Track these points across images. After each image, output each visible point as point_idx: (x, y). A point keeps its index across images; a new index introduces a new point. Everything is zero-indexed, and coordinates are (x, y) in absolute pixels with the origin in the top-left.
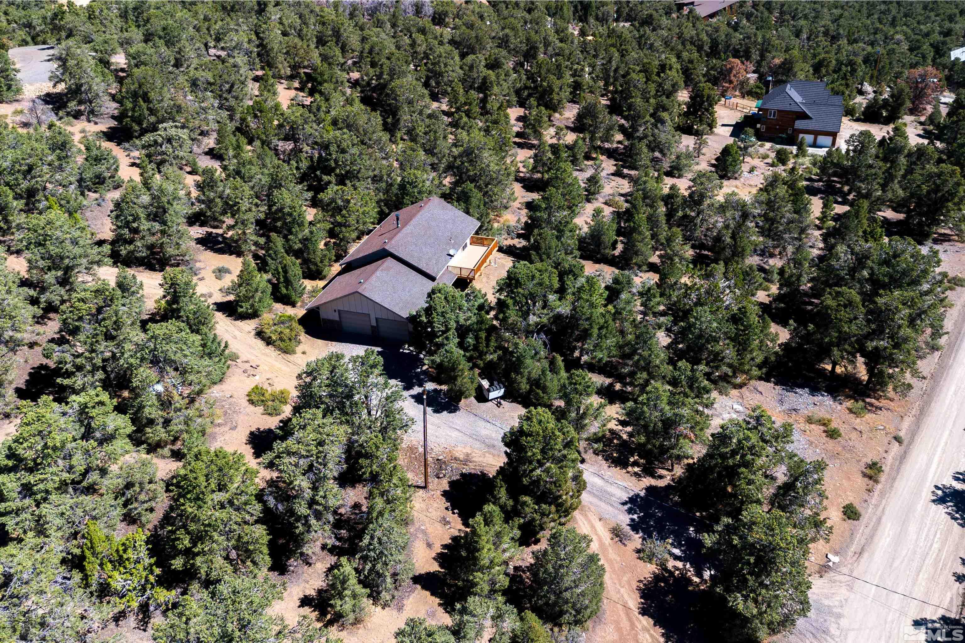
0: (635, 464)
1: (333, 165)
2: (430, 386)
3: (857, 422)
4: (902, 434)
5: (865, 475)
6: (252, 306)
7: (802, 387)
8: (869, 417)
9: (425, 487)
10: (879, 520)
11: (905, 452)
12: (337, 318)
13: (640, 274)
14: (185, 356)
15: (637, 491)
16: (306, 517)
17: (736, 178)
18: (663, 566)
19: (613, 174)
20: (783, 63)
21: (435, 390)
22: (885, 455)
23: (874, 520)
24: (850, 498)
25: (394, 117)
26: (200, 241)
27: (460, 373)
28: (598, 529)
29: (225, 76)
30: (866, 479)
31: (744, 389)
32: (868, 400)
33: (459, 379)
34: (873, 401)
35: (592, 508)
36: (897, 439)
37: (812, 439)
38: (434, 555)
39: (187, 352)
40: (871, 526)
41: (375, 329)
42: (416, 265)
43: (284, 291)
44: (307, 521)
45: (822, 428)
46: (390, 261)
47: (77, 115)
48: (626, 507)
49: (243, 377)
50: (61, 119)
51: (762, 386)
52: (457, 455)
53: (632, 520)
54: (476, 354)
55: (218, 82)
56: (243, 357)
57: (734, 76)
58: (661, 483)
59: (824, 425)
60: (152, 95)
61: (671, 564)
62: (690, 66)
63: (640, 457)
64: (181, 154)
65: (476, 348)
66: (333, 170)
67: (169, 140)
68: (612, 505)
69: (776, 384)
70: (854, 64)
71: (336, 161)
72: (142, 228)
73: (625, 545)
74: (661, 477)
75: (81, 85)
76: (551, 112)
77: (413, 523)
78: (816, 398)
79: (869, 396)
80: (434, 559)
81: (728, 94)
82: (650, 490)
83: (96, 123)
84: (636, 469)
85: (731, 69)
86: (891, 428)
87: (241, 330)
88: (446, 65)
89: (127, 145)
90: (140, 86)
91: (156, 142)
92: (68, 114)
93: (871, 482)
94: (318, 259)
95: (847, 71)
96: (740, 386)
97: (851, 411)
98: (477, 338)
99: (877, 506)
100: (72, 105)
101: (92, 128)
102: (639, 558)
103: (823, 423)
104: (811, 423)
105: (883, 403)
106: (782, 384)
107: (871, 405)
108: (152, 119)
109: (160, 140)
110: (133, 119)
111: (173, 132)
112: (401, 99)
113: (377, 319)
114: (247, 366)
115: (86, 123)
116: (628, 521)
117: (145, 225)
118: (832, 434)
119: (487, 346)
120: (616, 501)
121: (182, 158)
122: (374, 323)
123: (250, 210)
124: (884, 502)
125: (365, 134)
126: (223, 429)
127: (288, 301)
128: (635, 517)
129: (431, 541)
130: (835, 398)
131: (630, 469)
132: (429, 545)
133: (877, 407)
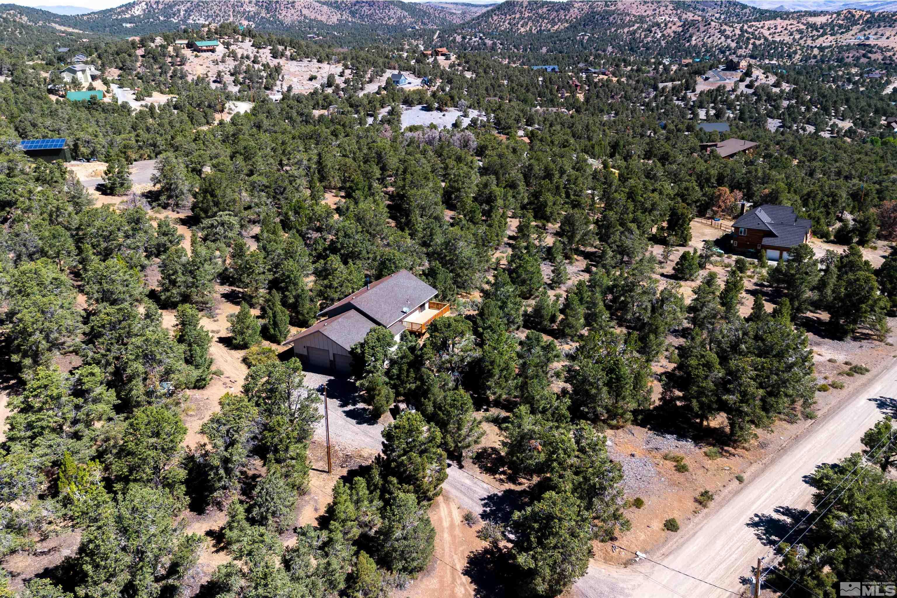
0: (504, 473)
1: (339, 247)
2: (361, 405)
3: (708, 463)
4: (745, 476)
5: (696, 500)
6: (244, 339)
7: (672, 433)
8: (720, 461)
9: (328, 472)
10: (695, 534)
11: (742, 489)
12: (305, 353)
13: (571, 343)
14: (169, 357)
15: (496, 492)
16: (217, 468)
17: (693, 280)
18: (495, 543)
19: (583, 271)
20: (771, 193)
21: (364, 409)
22: (722, 489)
23: (691, 533)
24: (676, 515)
25: (407, 218)
26: (224, 296)
27: (377, 392)
28: (454, 514)
29: (279, 182)
30: (696, 504)
31: (620, 431)
32: (726, 448)
33: (377, 398)
34: (730, 449)
35: (456, 500)
36: (740, 479)
37: (662, 471)
38: (317, 516)
39: (171, 355)
40: (685, 538)
41: (333, 362)
42: (372, 316)
43: (272, 331)
44: (217, 471)
45: (675, 464)
46: (353, 312)
47: (165, 207)
48: (483, 502)
49: (222, 388)
50: (153, 208)
51: (638, 430)
52: (363, 453)
53: (485, 511)
54: (398, 382)
55: (273, 186)
56: (226, 374)
57: (723, 202)
58: (518, 488)
59: (678, 461)
60: (218, 192)
61: (502, 544)
62: (686, 192)
63: (509, 468)
64: (230, 235)
65: (399, 377)
66: (339, 250)
67: (223, 224)
68: (472, 500)
69: (650, 429)
70: (836, 195)
71: (342, 244)
72: (178, 280)
73: (471, 527)
74: (520, 484)
75: (171, 184)
76: (545, 222)
77: (310, 494)
78: (680, 443)
79: (728, 446)
80: (316, 519)
81: (717, 217)
82: (508, 492)
83: (178, 213)
84: (502, 477)
85: (720, 195)
86: (737, 470)
87: (232, 357)
88: (463, 183)
89: (194, 228)
90: (210, 186)
91: (212, 225)
92: (159, 205)
93: (700, 506)
94: (305, 311)
95: (828, 201)
96: (617, 428)
97: (706, 454)
98: (400, 369)
99: (697, 524)
100: (163, 198)
101: (175, 215)
102: (478, 537)
103: (676, 459)
104: (665, 459)
105: (739, 451)
106: (655, 430)
107: (727, 451)
108: (215, 209)
109: (216, 223)
110: (202, 209)
111: (226, 218)
112: (414, 204)
113: (334, 355)
114: (228, 380)
115: (170, 212)
116: (481, 512)
117: (181, 279)
118: (681, 469)
119: (408, 376)
120: (477, 497)
121: (230, 238)
122: (332, 359)
123: (264, 273)
124: (705, 521)
125: (370, 226)
126: (193, 418)
127: (274, 340)
128: (488, 509)
129: (318, 507)
130: (696, 444)
131: (497, 476)
132: (316, 510)
133: (730, 454)
